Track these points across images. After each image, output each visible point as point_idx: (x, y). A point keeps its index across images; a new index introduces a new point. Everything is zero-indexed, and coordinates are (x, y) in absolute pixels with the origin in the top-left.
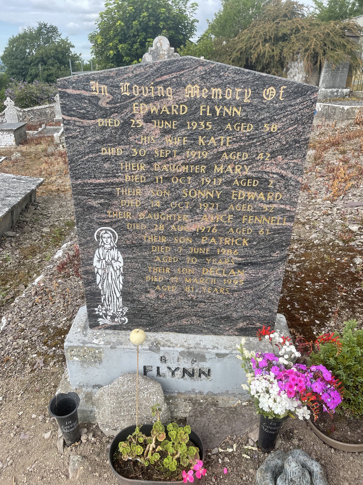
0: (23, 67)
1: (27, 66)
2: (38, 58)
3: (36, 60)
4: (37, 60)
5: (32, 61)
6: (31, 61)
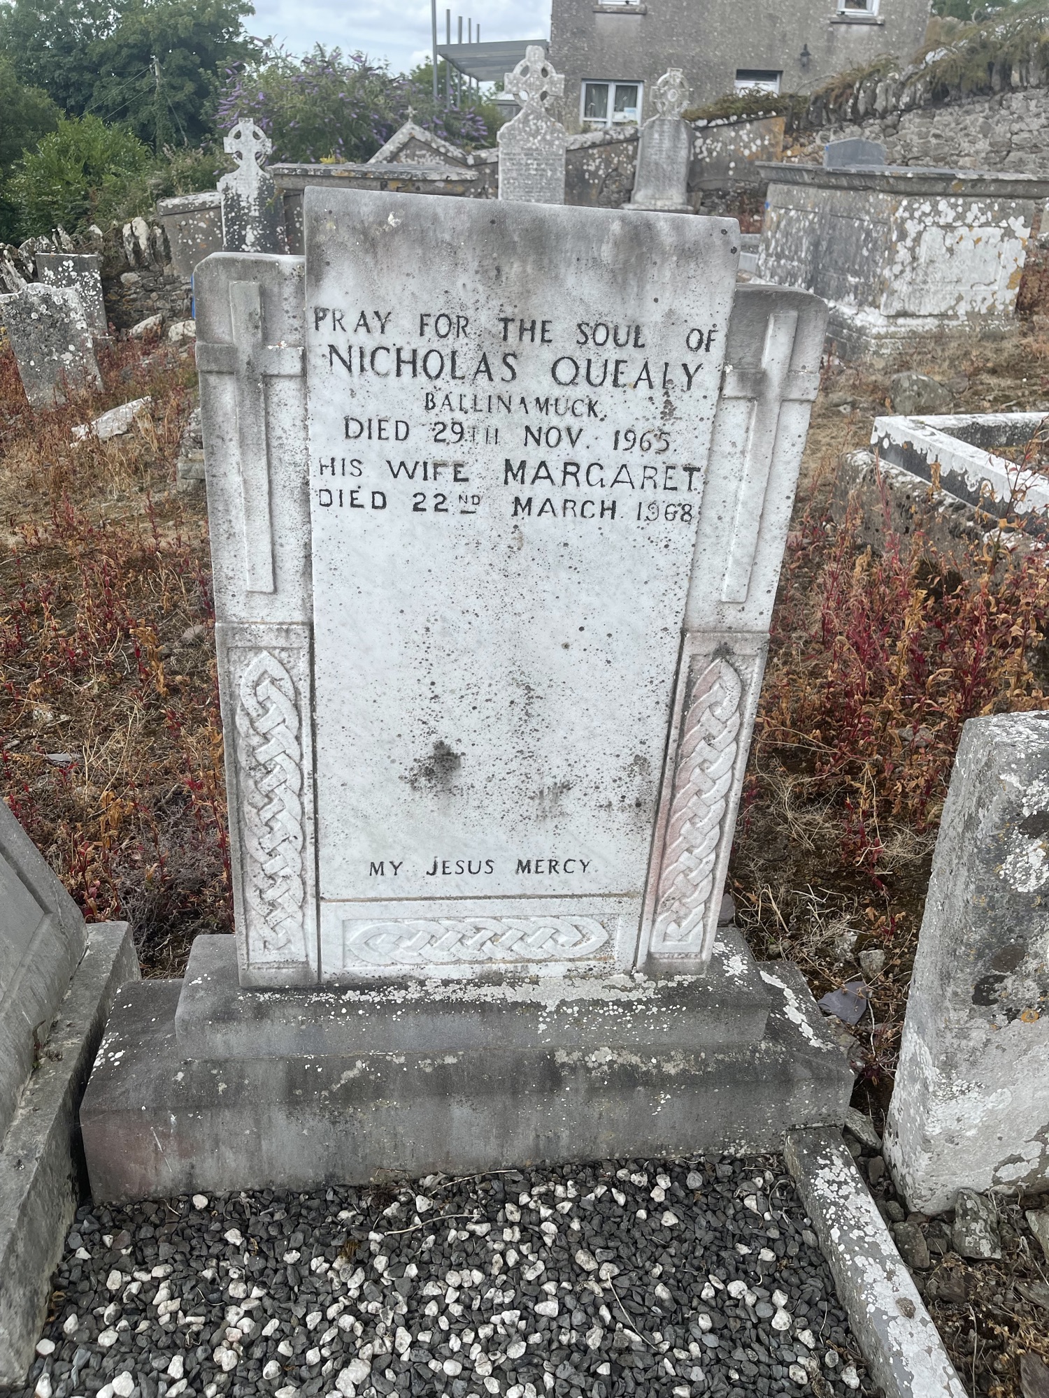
0: (74, 76)
1: (87, 76)
2: (128, 46)
3: (118, 53)
4: (125, 52)
5: (104, 58)
6: (102, 55)
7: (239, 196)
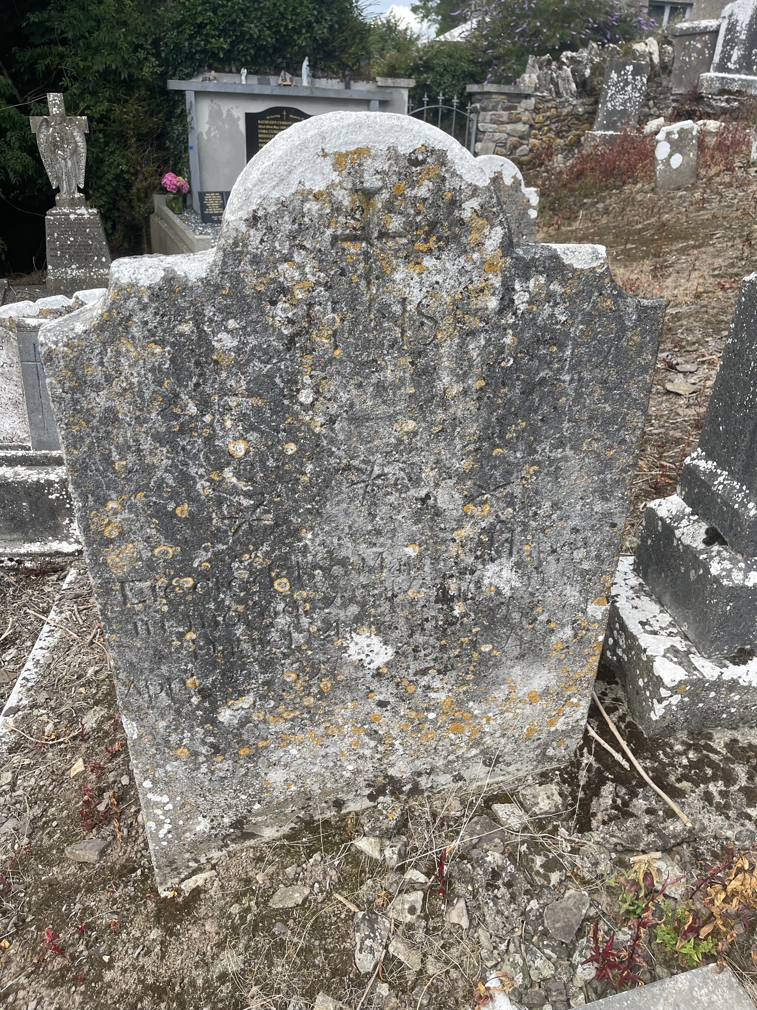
7: (737, 21)
